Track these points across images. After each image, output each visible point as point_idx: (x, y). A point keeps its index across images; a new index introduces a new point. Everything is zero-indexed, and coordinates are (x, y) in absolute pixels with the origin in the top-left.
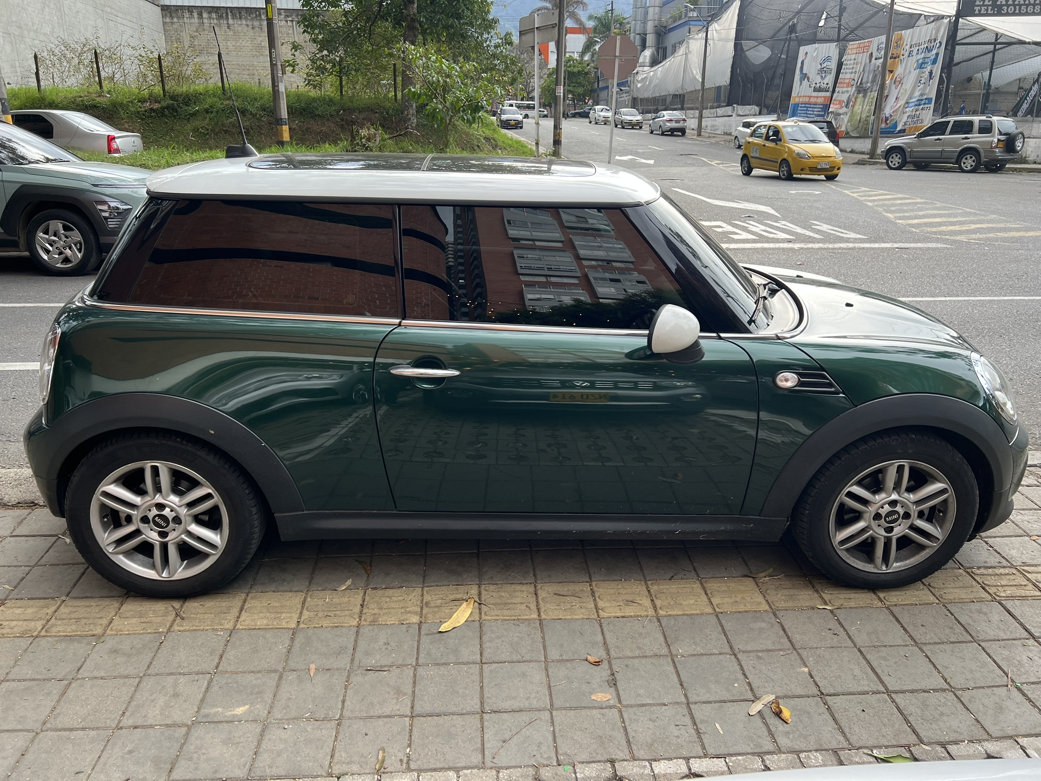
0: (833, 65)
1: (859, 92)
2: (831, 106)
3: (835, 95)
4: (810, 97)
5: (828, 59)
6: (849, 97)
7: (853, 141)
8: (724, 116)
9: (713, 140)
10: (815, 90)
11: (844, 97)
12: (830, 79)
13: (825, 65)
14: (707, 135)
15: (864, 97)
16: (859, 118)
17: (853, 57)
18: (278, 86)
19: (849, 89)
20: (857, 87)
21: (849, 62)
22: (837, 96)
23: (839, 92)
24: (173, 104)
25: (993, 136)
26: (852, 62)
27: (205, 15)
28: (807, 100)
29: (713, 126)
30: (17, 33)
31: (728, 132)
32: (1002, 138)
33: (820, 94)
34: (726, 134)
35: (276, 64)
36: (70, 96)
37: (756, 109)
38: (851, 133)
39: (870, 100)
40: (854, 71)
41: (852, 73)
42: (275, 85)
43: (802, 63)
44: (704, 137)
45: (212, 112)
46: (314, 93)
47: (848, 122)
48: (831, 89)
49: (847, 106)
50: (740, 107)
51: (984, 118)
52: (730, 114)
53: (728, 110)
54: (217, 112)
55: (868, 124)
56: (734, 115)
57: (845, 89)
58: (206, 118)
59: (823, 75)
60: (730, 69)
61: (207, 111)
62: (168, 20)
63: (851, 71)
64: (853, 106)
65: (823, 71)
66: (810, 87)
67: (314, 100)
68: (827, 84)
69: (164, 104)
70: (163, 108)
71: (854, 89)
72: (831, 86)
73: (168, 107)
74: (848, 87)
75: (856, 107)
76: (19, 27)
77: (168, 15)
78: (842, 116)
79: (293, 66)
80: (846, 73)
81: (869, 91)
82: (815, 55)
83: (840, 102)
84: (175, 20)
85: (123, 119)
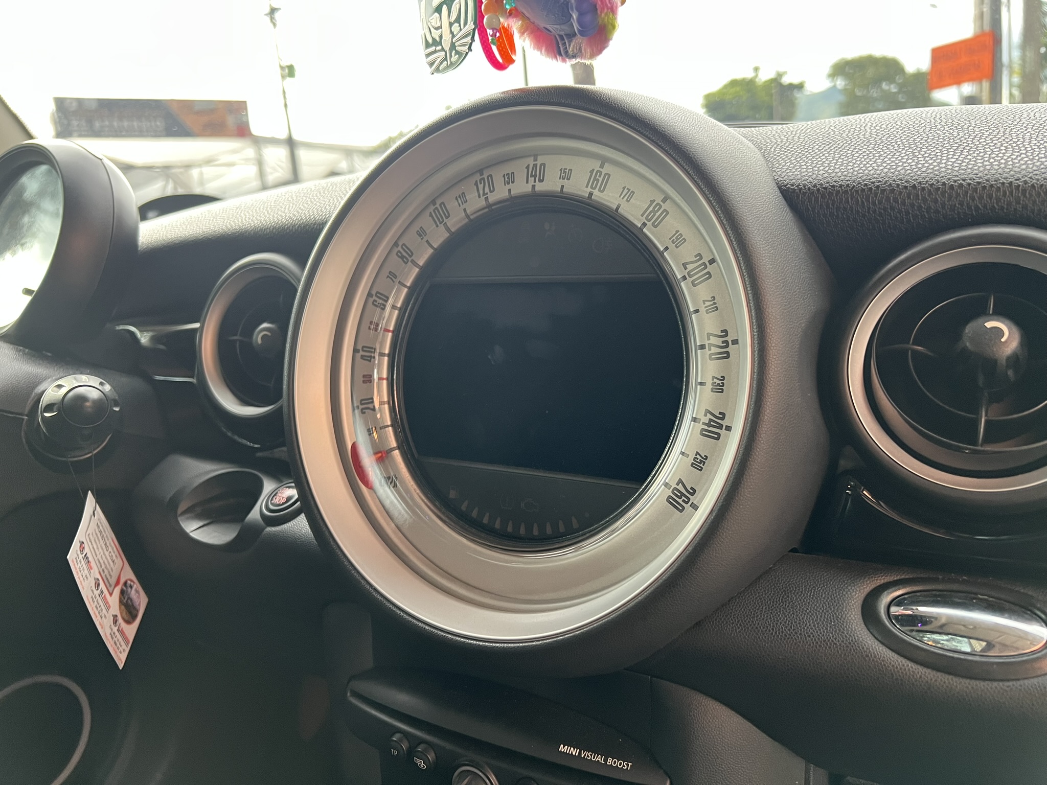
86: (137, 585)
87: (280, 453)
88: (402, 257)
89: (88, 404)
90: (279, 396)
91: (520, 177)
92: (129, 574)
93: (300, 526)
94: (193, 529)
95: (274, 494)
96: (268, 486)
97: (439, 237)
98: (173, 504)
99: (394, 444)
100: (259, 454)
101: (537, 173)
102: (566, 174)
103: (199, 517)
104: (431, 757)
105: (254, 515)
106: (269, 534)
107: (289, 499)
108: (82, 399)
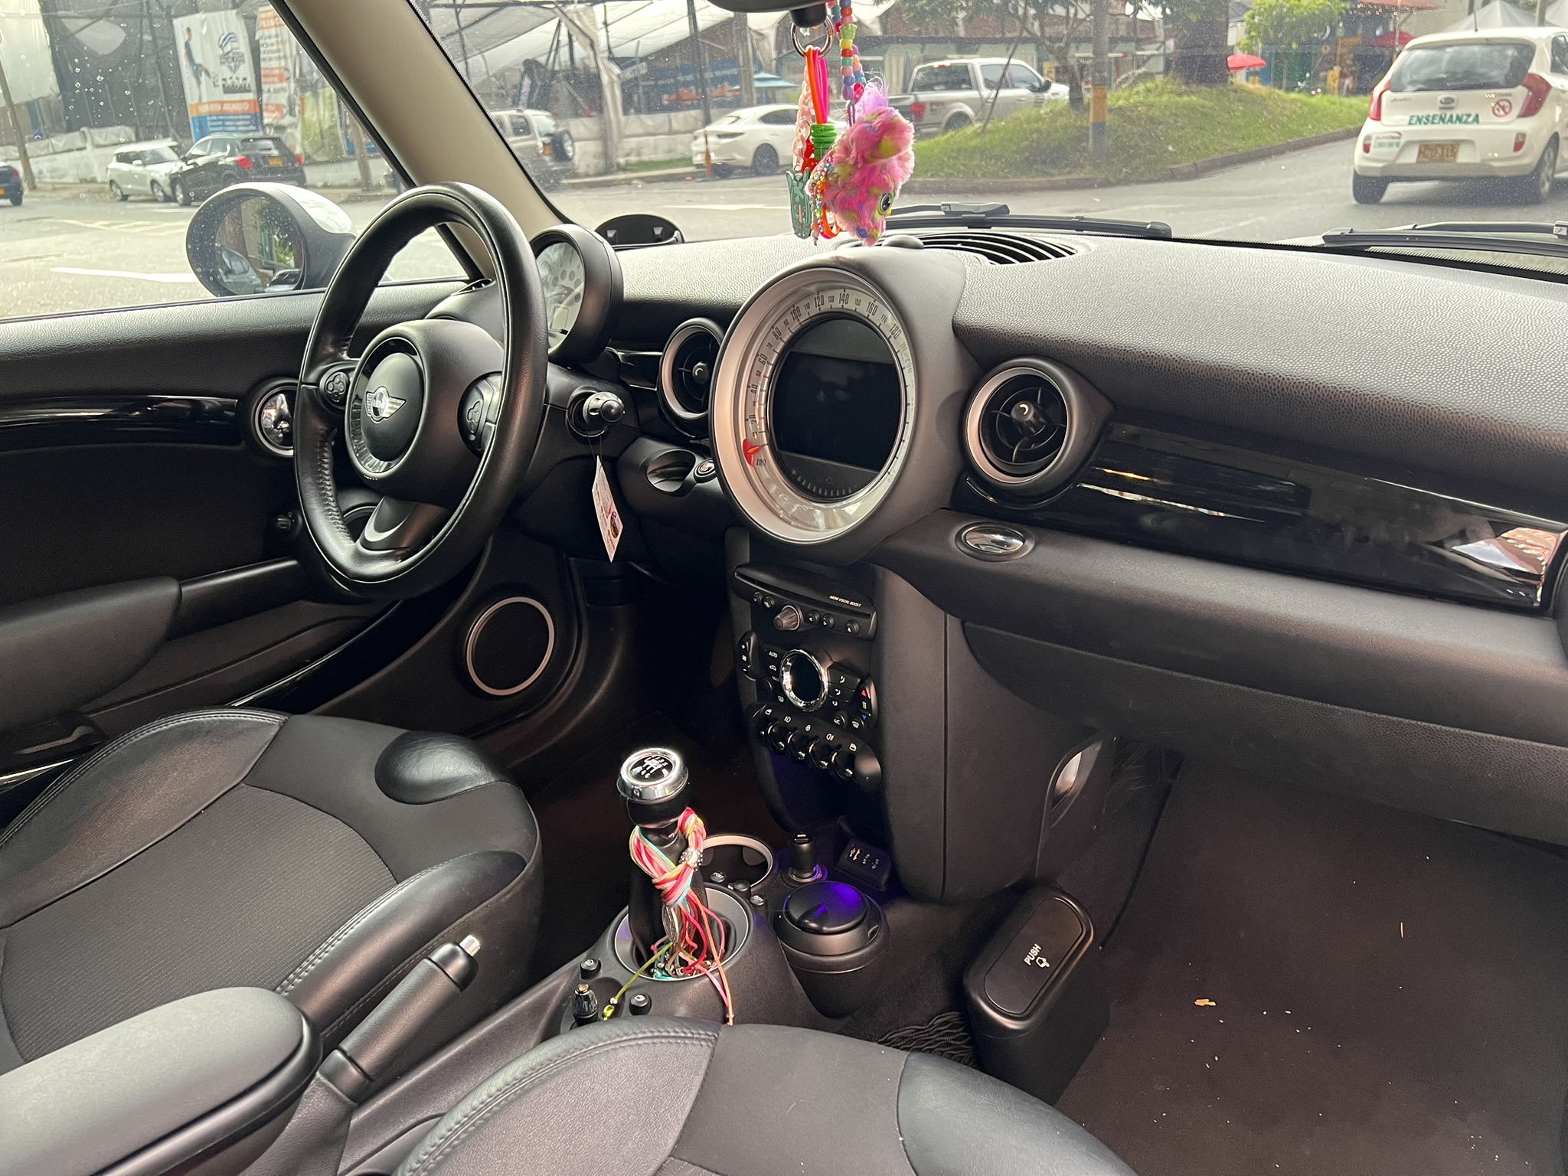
0: (243, 47)
1: (303, 89)
2: (265, 114)
3: (265, 96)
4: (222, 103)
5: (230, 37)
6: (289, 97)
7: (322, 169)
8: (69, 151)
9: (66, 194)
10: (228, 90)
11: (282, 99)
12: (245, 71)
13: (228, 48)
14: (50, 187)
15: (316, 95)
16: (318, 131)
17: (273, 31)
19: (285, 85)
20: (297, 81)
21: (268, 41)
22: (269, 98)
23: (269, 91)
25: (535, 138)
26: (274, 40)
28: (218, 107)
29: (53, 170)
31: (89, 178)
32: (547, 140)
33: (237, 97)
34: (83, 181)
37: (130, 131)
38: (315, 157)
39: (328, 101)
40: (282, 54)
41: (279, 58)
43: (187, 45)
44: (45, 191)
47: (303, 138)
48: (253, 87)
49: (291, 112)
50: (94, 131)
51: (514, 112)
52: (80, 144)
53: (75, 138)
55: (337, 138)
56: (89, 146)
57: (278, 86)
59: (232, 64)
60: (51, 67)
63: (276, 55)
64: (302, 112)
65: (230, 59)
66: (215, 86)
68: (245, 79)
71: (293, 85)
72: (251, 81)
74: (281, 81)
75: (308, 114)
78: (289, 130)
80: (270, 59)
81: (320, 85)
82: (205, 30)
83: (279, 107)
86: (618, 516)
87: (705, 442)
88: (776, 335)
89: (613, 411)
90: (706, 409)
91: (837, 299)
92: (614, 509)
93: (715, 483)
94: (655, 482)
95: (701, 465)
96: (698, 461)
97: (795, 327)
98: (645, 467)
99: (766, 442)
100: (691, 441)
101: (844, 299)
102: (858, 302)
103: (658, 476)
104: (772, 602)
105: (690, 476)
106: (698, 487)
107: (709, 469)
108: (610, 407)
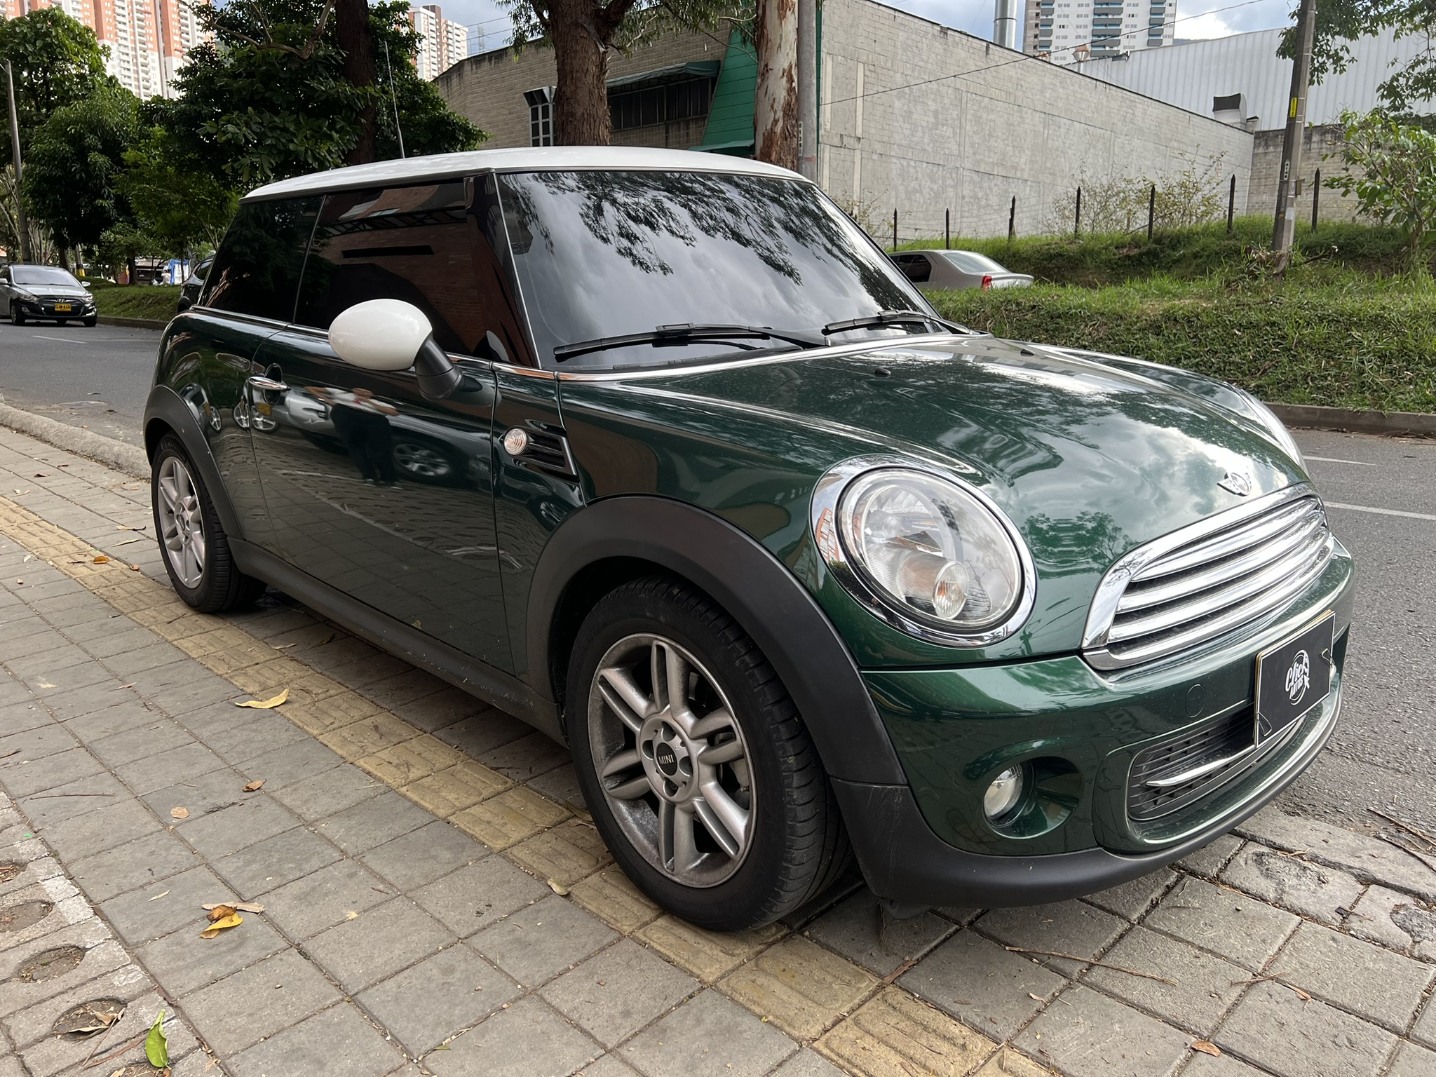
18: (1284, 213)
24: (1155, 249)
27: (1315, 138)
30: (1048, 181)
35: (1287, 182)
36: (1038, 244)
42: (1280, 211)
45: (1201, 257)
46: (1368, 222)
54: (1208, 256)
58: (1190, 265)
61: (1196, 256)
62: (1261, 150)
67: (1363, 232)
69: (1144, 249)
70: (1141, 255)
73: (1148, 253)
76: (1053, 174)
77: (1263, 143)
79: (1346, 185)
84: (1271, 149)
85: (1088, 269)
